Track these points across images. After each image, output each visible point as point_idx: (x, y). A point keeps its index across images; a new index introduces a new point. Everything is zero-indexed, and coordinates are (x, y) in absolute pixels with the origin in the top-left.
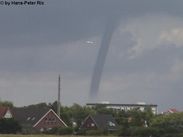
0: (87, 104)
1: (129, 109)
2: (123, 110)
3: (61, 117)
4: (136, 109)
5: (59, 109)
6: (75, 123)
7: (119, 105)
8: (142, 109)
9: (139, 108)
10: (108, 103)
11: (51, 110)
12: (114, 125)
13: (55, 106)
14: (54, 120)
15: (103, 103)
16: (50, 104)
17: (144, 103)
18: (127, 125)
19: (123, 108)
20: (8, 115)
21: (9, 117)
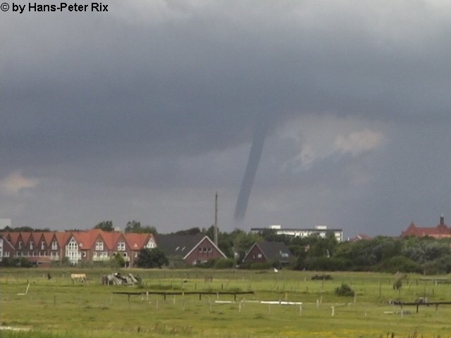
0: (252, 229)
1: (305, 234)
2: (298, 237)
3: (219, 246)
4: (315, 234)
5: (216, 236)
6: (236, 254)
7: (293, 230)
8: (323, 235)
9: (319, 234)
10: (278, 227)
11: (206, 237)
12: (287, 255)
13: (211, 232)
14: (209, 250)
15: (273, 227)
16: (203, 230)
17: (325, 228)
18: (304, 255)
19: (297, 234)
20: (151, 245)
21: (153, 247)
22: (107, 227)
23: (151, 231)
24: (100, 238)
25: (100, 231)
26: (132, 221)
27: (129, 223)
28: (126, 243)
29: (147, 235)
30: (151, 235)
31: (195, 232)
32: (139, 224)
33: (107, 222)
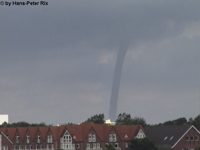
11: (193, 126)
14: (196, 138)
20: (141, 135)
21: (142, 137)
22: (99, 120)
23: (140, 123)
24: (93, 130)
25: (92, 124)
26: (122, 114)
27: (120, 115)
28: (117, 135)
29: (136, 126)
30: (141, 126)
31: (182, 121)
32: (129, 116)
33: (100, 115)
